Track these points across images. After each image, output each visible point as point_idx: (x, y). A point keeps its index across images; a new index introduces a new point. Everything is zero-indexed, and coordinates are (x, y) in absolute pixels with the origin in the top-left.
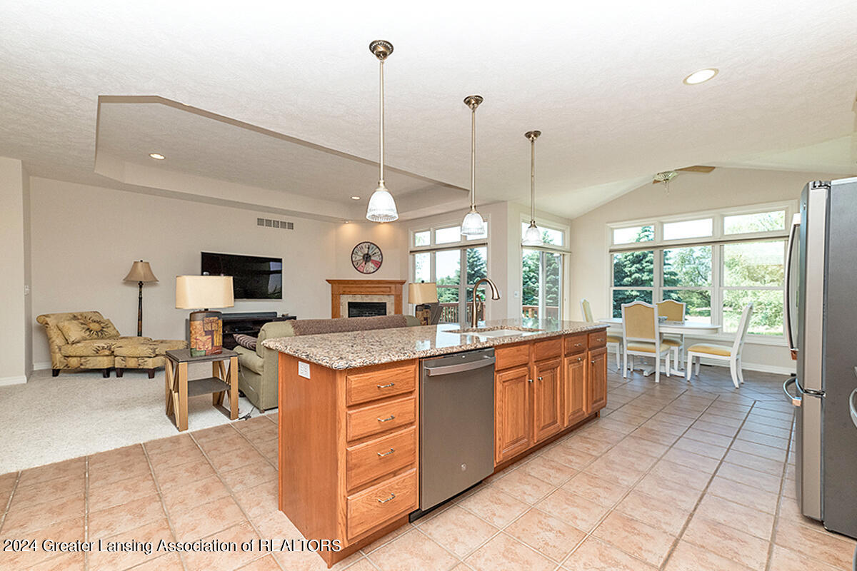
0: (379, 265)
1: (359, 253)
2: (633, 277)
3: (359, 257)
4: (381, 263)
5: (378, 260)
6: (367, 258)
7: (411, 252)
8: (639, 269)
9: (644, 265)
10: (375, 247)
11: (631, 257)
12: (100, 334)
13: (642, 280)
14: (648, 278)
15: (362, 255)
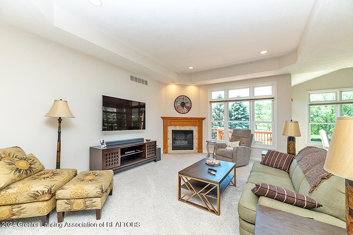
0: (189, 109)
1: (179, 102)
2: (236, 116)
3: (179, 104)
4: (191, 108)
5: (189, 106)
6: (183, 105)
7: (210, 102)
8: (237, 114)
9: (239, 112)
10: (188, 99)
11: (234, 109)
12: (29, 172)
13: (239, 118)
14: (241, 117)
15: (180, 103)
